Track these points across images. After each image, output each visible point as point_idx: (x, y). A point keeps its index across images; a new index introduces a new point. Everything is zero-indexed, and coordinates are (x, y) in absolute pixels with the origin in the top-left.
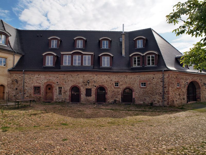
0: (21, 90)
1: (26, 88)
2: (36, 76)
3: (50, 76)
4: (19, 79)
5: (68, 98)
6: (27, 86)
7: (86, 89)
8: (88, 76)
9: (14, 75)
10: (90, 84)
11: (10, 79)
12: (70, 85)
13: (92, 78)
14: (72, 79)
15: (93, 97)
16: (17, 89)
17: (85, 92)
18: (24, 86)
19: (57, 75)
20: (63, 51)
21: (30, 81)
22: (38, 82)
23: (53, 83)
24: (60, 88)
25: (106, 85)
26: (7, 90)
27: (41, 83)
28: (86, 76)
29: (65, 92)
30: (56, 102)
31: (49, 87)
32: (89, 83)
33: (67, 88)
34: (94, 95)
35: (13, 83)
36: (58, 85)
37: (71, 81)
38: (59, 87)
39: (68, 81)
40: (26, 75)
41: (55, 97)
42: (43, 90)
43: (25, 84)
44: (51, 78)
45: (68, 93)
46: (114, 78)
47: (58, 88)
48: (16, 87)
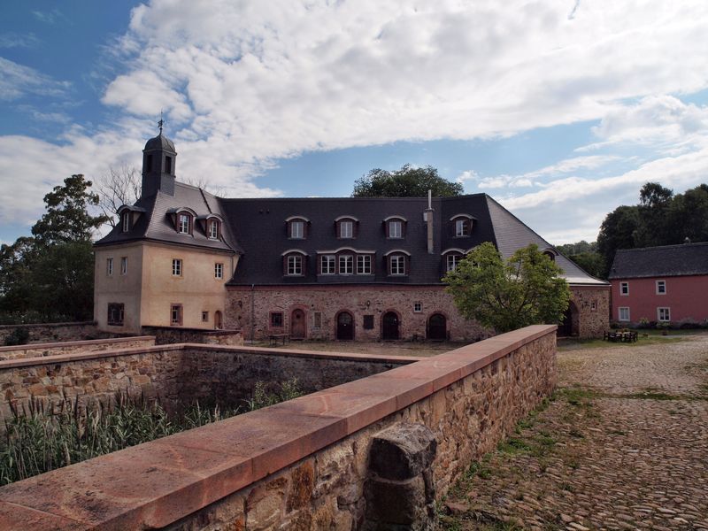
0: (247, 320)
1: (257, 316)
2: (275, 294)
3: (299, 294)
4: (244, 300)
5: (332, 332)
6: (258, 313)
7: (365, 316)
8: (367, 294)
9: (235, 294)
10: (371, 307)
11: (228, 300)
12: (336, 310)
13: (374, 296)
14: (338, 298)
15: (376, 331)
16: (240, 318)
17: (363, 322)
18: (253, 312)
19: (311, 292)
20: (321, 250)
21: (263, 303)
22: (278, 304)
23: (306, 306)
24: (318, 315)
25: (398, 308)
26: (224, 320)
27: (283, 306)
28: (362, 292)
29: (327, 322)
30: (312, 340)
31: (298, 314)
32: (368, 306)
33: (331, 314)
34: (379, 327)
35: (233, 307)
36: (314, 309)
37: (338, 302)
38: (316, 314)
39: (332, 302)
40: (257, 293)
41: (309, 332)
42: (286, 320)
43: (256, 309)
44: (301, 298)
45: (333, 324)
46: (414, 296)
47: (313, 315)
48: (238, 314)
